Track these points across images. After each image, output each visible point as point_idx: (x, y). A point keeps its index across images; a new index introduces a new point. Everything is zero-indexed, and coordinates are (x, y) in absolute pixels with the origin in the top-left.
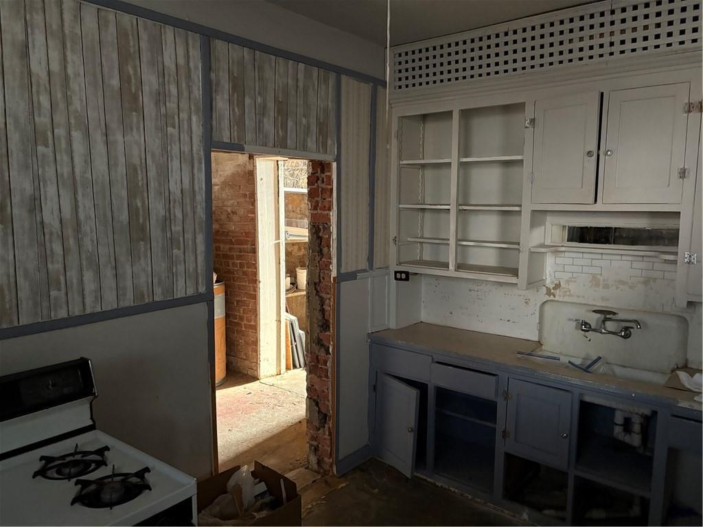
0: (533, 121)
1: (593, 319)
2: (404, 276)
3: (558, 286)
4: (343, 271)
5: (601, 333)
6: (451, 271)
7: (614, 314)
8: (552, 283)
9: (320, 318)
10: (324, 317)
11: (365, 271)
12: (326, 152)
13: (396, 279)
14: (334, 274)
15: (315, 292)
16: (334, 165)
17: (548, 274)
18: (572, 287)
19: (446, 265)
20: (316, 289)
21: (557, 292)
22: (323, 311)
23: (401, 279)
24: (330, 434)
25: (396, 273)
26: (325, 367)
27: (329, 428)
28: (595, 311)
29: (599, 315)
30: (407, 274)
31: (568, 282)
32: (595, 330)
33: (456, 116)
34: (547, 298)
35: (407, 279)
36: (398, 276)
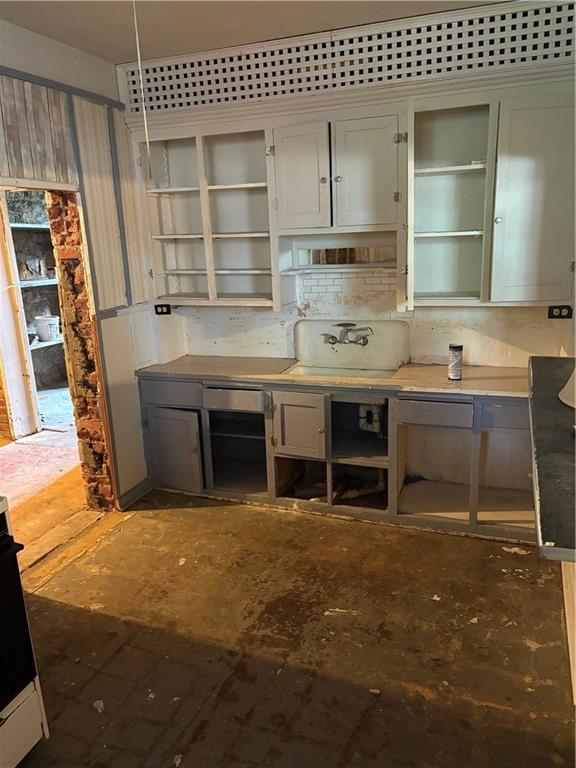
0: (272, 148)
1: (337, 332)
2: (165, 310)
3: (307, 306)
4: (101, 308)
5: (345, 343)
6: (212, 301)
7: (354, 325)
8: (303, 304)
9: (83, 359)
10: (87, 358)
11: (124, 307)
12: (67, 182)
13: (157, 313)
14: (92, 311)
15: (73, 333)
16: (78, 196)
17: (298, 296)
18: (319, 306)
19: (206, 296)
20: (74, 330)
21: (307, 312)
22: (85, 352)
23: (162, 313)
24: (109, 473)
25: (156, 307)
26: (95, 408)
27: (107, 467)
28: (339, 325)
29: (342, 328)
30: (168, 306)
31: (315, 302)
32: (340, 342)
33: (199, 142)
34: (300, 318)
35: (168, 312)
36: (159, 310)
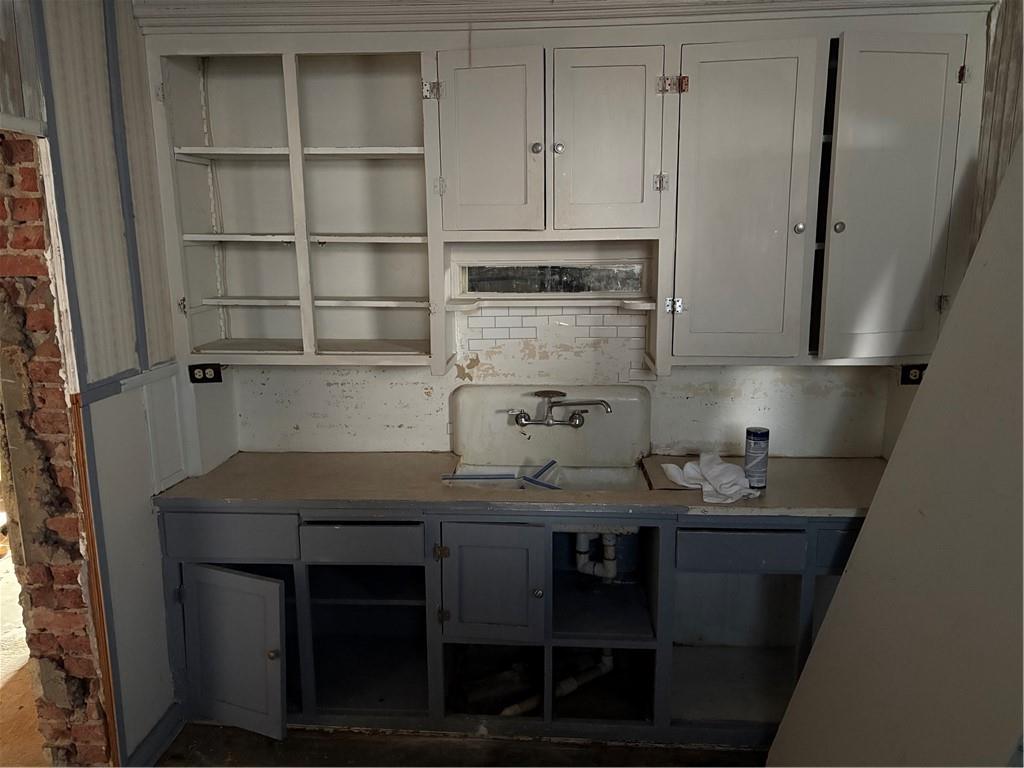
0: (436, 87)
1: (531, 405)
2: (210, 373)
3: (474, 362)
4: (91, 378)
5: (548, 425)
6: (309, 356)
7: (564, 395)
8: (466, 358)
9: (46, 486)
10: (55, 484)
11: (132, 373)
12: (22, 113)
13: (194, 380)
15: (22, 433)
16: (44, 146)
17: (458, 345)
18: (496, 361)
19: (298, 346)
20: (24, 426)
21: (475, 372)
22: (50, 471)
23: (205, 380)
24: (103, 715)
25: (192, 369)
26: (74, 586)
27: (98, 704)
28: (537, 394)
29: (540, 399)
30: (217, 368)
31: (489, 354)
32: (538, 423)
33: (289, 66)
34: (460, 382)
35: (218, 378)
36: (199, 374)
